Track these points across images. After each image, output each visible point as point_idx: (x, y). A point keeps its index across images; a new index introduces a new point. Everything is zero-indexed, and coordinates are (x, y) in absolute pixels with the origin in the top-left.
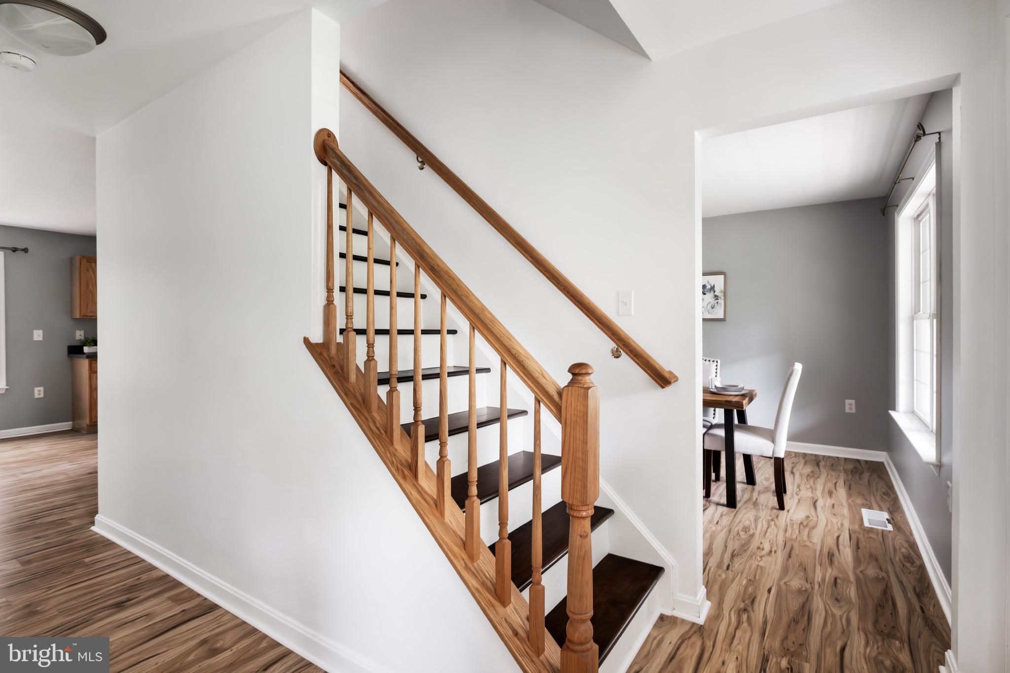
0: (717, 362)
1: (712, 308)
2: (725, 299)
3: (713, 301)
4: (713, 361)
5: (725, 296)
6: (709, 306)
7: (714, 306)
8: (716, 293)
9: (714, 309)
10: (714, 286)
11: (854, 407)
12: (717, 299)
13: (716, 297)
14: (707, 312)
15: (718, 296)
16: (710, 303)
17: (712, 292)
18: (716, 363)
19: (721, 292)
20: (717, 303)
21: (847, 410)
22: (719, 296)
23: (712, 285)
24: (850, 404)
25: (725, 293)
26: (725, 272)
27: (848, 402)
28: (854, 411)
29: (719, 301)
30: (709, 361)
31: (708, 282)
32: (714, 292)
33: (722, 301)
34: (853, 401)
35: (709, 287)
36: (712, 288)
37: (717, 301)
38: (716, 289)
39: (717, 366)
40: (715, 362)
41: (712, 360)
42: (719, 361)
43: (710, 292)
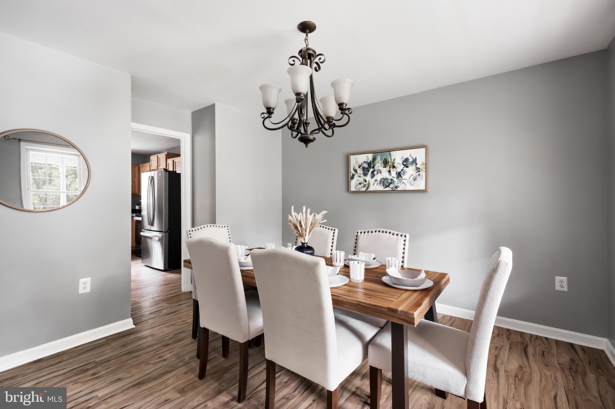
0: (405, 236)
1: (414, 180)
2: (426, 172)
3: (415, 173)
4: (401, 236)
5: (426, 168)
6: (412, 178)
7: (416, 178)
8: (417, 166)
9: (416, 181)
10: (416, 158)
11: (565, 284)
12: (419, 171)
13: (418, 169)
14: (410, 184)
15: (419, 169)
16: (412, 175)
17: (414, 165)
18: (403, 238)
19: (423, 164)
20: (419, 175)
21: (558, 288)
22: (421, 168)
23: (414, 158)
24: (561, 282)
25: (426, 165)
26: (427, 145)
27: (558, 278)
28: (565, 289)
29: (421, 173)
30: (397, 235)
31: (411, 156)
32: (416, 164)
33: (423, 173)
34: (565, 279)
35: (411, 160)
36: (414, 161)
37: (419, 173)
38: (418, 161)
39: (405, 241)
40: (403, 236)
41: (400, 234)
42: (408, 236)
43: (412, 165)
